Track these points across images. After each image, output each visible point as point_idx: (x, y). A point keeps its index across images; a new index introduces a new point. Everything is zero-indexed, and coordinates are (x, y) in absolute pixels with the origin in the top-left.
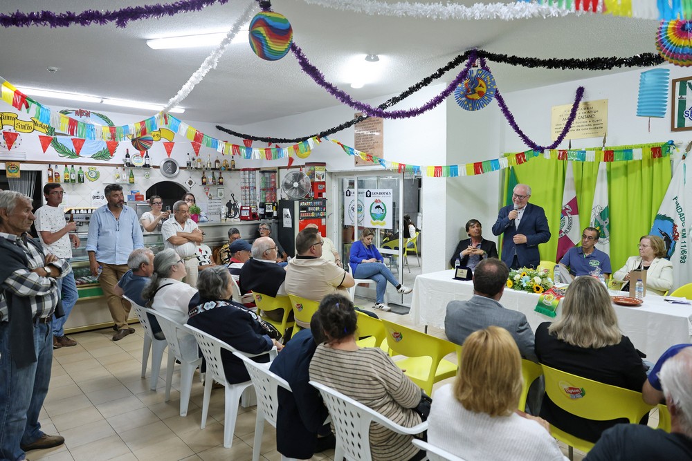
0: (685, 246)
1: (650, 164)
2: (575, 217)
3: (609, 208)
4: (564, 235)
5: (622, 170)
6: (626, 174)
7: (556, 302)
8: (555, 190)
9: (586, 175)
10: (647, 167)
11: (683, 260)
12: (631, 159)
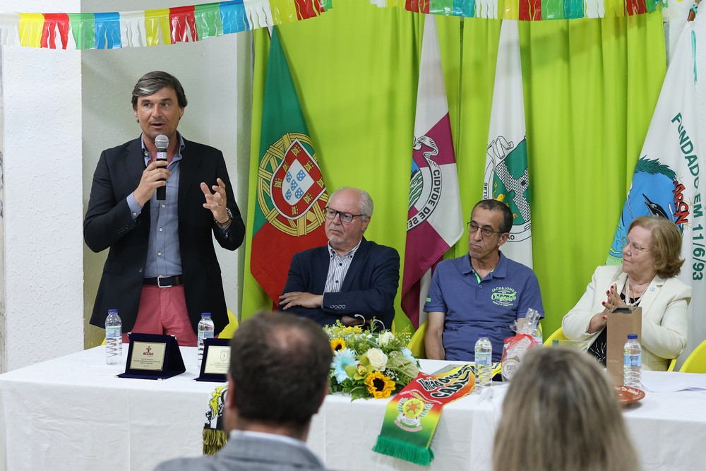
0: (701, 237)
1: (620, 29)
2: (448, 170)
3: (527, 145)
4: (420, 220)
5: (556, 46)
6: (567, 57)
7: (431, 418)
8: (392, 96)
9: (470, 54)
10: (613, 38)
11: (698, 273)
12: (581, 15)
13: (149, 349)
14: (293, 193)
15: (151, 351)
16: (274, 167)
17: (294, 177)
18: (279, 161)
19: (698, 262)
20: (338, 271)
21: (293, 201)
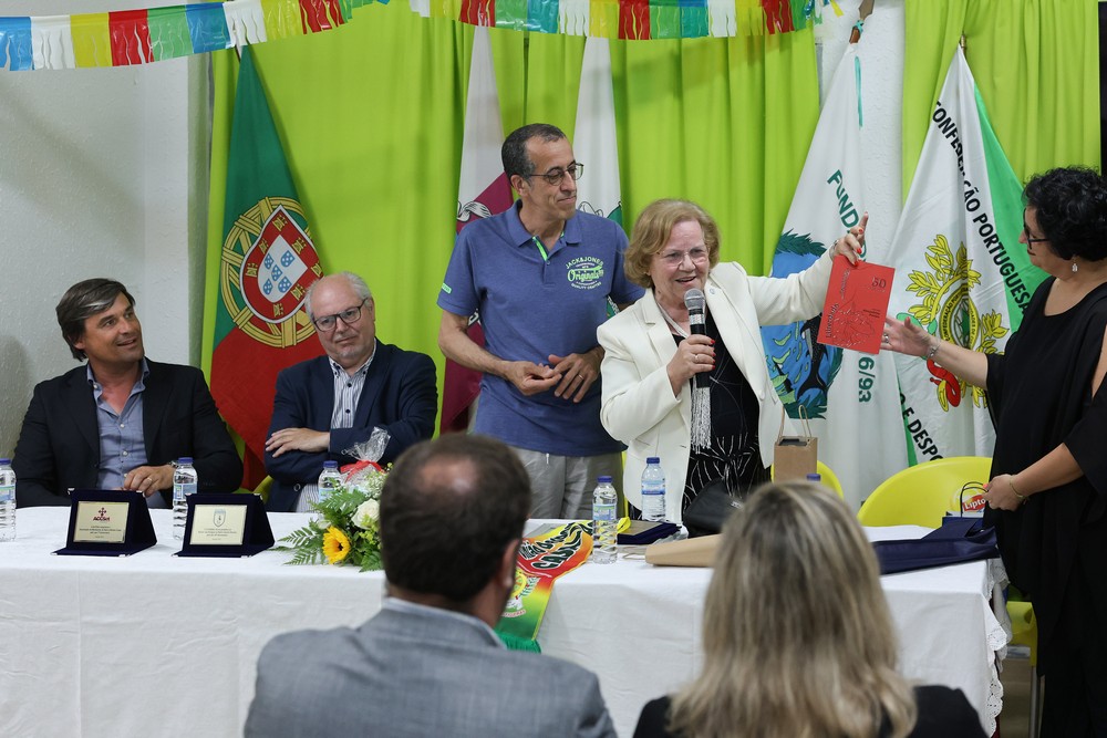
1: (755, 50)
3: (623, 215)
5: (664, 74)
6: (679, 91)
7: (540, 598)
8: (422, 144)
10: (745, 65)
11: (865, 392)
12: (705, 32)
13: (103, 512)
14: (276, 284)
15: (105, 515)
16: (245, 247)
17: (277, 262)
18: (253, 238)
19: (864, 377)
20: (347, 393)
21: (275, 296)
